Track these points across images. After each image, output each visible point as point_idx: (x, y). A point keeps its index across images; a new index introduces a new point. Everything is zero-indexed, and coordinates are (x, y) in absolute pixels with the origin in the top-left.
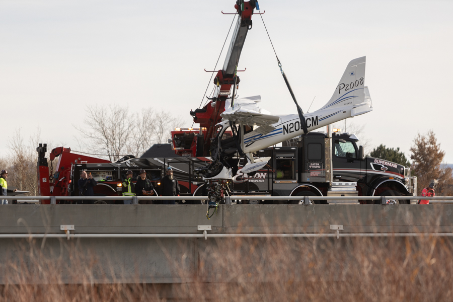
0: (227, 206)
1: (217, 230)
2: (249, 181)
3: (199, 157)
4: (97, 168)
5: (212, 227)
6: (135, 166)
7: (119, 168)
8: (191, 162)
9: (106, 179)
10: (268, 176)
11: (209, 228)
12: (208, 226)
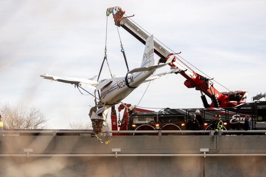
0: (219, 136)
1: (213, 151)
2: (240, 122)
3: (208, 108)
4: (143, 115)
5: (209, 150)
6: (168, 113)
7: (158, 115)
8: (203, 111)
9: (150, 122)
10: (252, 119)
11: (207, 150)
12: (207, 149)
